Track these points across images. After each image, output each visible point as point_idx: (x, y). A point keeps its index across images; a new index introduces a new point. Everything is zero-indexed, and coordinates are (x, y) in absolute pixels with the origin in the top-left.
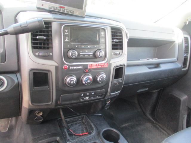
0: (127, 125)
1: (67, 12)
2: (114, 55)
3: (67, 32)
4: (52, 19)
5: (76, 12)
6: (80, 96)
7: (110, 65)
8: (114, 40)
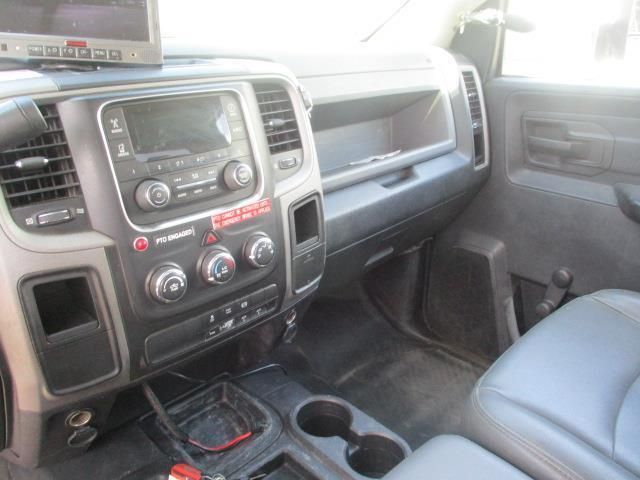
0: (351, 374)
1: (97, 56)
2: (281, 169)
3: (115, 125)
4: (56, 91)
5: (131, 51)
6: (207, 325)
7: (275, 203)
8: (271, 123)
